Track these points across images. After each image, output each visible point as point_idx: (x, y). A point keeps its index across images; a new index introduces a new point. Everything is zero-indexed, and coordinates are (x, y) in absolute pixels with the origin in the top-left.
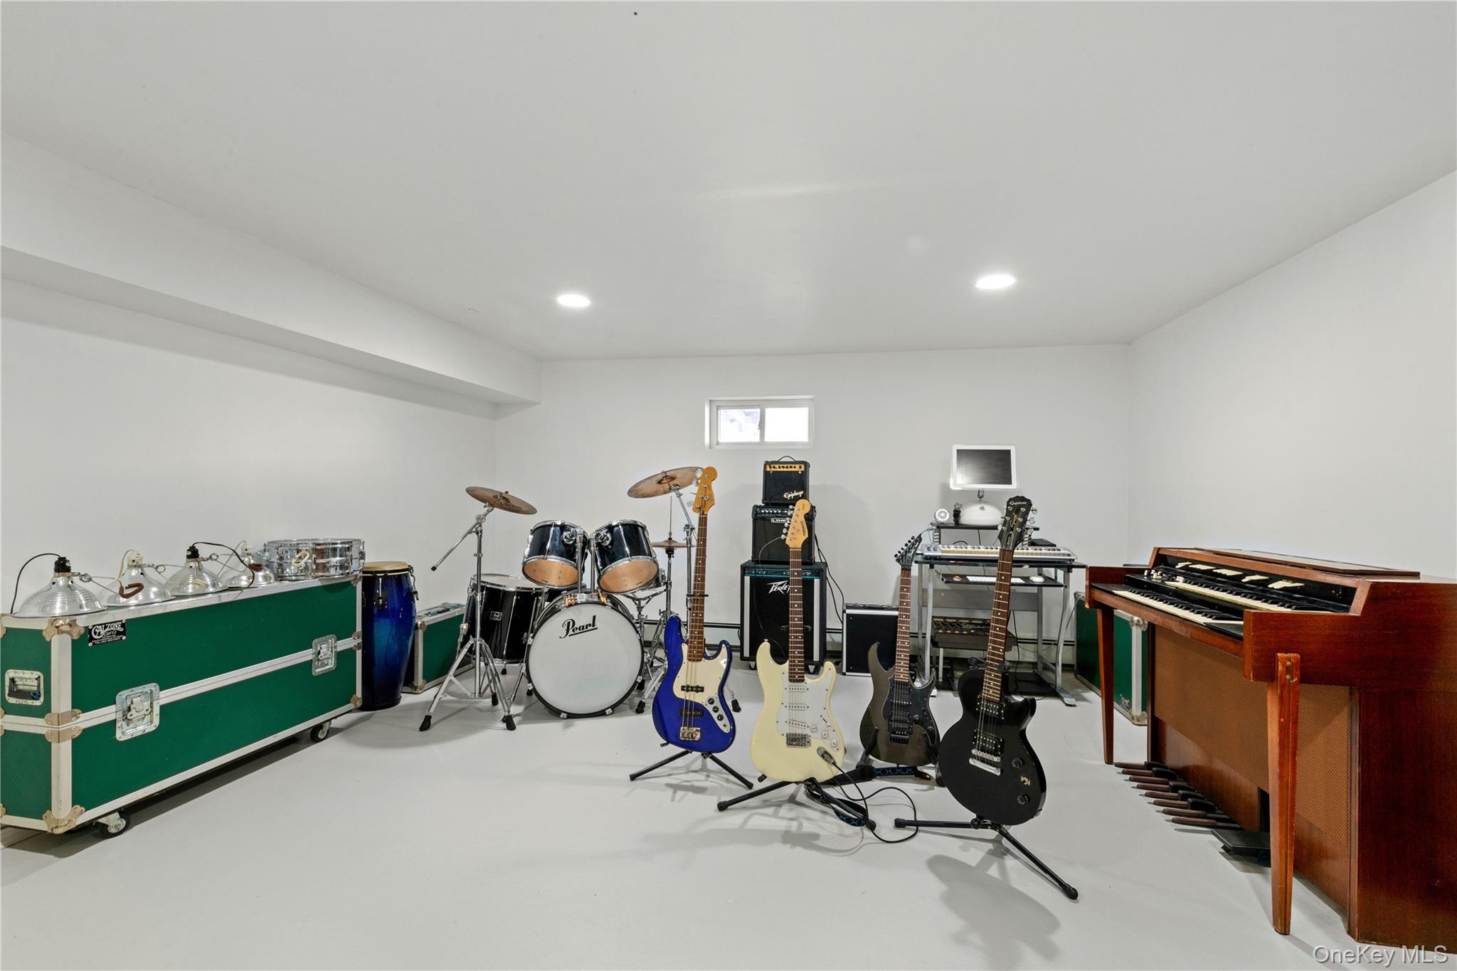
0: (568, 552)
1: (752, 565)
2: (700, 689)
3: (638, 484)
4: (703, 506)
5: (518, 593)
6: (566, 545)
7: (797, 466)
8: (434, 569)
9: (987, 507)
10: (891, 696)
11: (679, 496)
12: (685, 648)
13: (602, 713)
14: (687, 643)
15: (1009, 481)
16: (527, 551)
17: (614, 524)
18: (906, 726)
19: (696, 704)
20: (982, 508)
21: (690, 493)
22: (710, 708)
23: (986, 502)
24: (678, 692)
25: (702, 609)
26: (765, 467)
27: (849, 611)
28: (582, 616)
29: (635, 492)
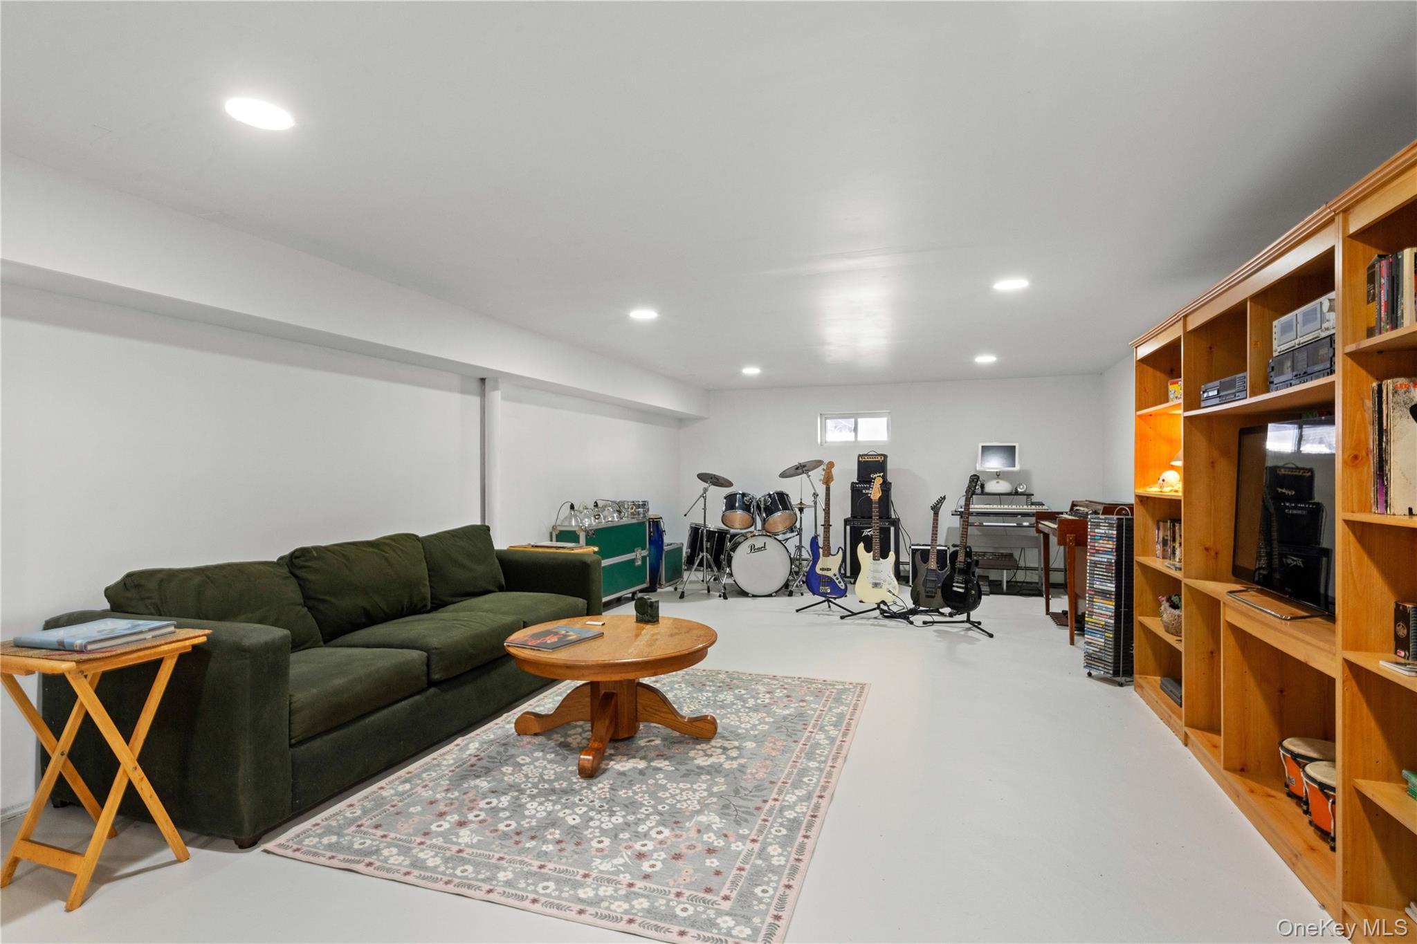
0: (746, 508)
1: (851, 519)
2: (829, 570)
3: (784, 471)
4: (828, 480)
5: (719, 532)
6: (746, 505)
7: (879, 457)
8: (685, 515)
9: (1001, 482)
10: (926, 576)
11: (809, 476)
12: (821, 551)
13: (770, 595)
14: (822, 548)
15: (1014, 466)
16: (724, 508)
17: (771, 493)
18: (934, 590)
19: (828, 577)
20: (998, 482)
21: (817, 475)
22: (834, 578)
23: (1001, 479)
24: (818, 571)
25: (829, 532)
26: (858, 458)
27: (913, 547)
28: (759, 542)
29: (784, 475)
